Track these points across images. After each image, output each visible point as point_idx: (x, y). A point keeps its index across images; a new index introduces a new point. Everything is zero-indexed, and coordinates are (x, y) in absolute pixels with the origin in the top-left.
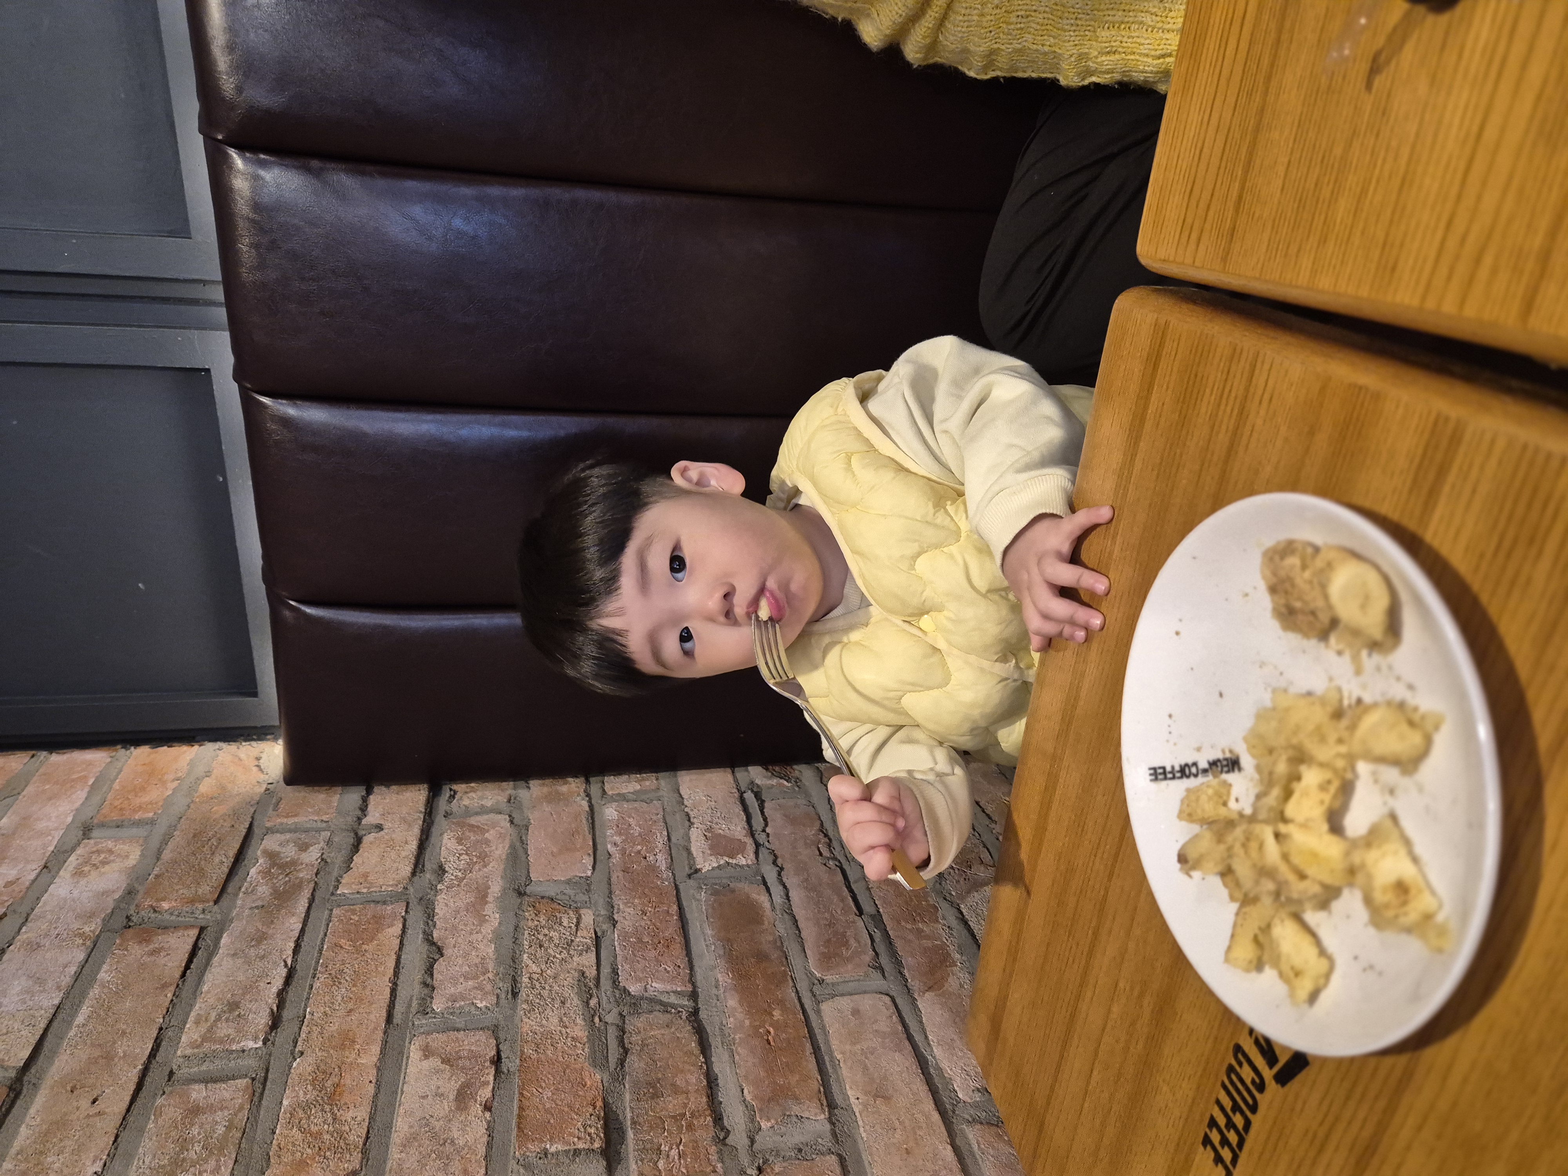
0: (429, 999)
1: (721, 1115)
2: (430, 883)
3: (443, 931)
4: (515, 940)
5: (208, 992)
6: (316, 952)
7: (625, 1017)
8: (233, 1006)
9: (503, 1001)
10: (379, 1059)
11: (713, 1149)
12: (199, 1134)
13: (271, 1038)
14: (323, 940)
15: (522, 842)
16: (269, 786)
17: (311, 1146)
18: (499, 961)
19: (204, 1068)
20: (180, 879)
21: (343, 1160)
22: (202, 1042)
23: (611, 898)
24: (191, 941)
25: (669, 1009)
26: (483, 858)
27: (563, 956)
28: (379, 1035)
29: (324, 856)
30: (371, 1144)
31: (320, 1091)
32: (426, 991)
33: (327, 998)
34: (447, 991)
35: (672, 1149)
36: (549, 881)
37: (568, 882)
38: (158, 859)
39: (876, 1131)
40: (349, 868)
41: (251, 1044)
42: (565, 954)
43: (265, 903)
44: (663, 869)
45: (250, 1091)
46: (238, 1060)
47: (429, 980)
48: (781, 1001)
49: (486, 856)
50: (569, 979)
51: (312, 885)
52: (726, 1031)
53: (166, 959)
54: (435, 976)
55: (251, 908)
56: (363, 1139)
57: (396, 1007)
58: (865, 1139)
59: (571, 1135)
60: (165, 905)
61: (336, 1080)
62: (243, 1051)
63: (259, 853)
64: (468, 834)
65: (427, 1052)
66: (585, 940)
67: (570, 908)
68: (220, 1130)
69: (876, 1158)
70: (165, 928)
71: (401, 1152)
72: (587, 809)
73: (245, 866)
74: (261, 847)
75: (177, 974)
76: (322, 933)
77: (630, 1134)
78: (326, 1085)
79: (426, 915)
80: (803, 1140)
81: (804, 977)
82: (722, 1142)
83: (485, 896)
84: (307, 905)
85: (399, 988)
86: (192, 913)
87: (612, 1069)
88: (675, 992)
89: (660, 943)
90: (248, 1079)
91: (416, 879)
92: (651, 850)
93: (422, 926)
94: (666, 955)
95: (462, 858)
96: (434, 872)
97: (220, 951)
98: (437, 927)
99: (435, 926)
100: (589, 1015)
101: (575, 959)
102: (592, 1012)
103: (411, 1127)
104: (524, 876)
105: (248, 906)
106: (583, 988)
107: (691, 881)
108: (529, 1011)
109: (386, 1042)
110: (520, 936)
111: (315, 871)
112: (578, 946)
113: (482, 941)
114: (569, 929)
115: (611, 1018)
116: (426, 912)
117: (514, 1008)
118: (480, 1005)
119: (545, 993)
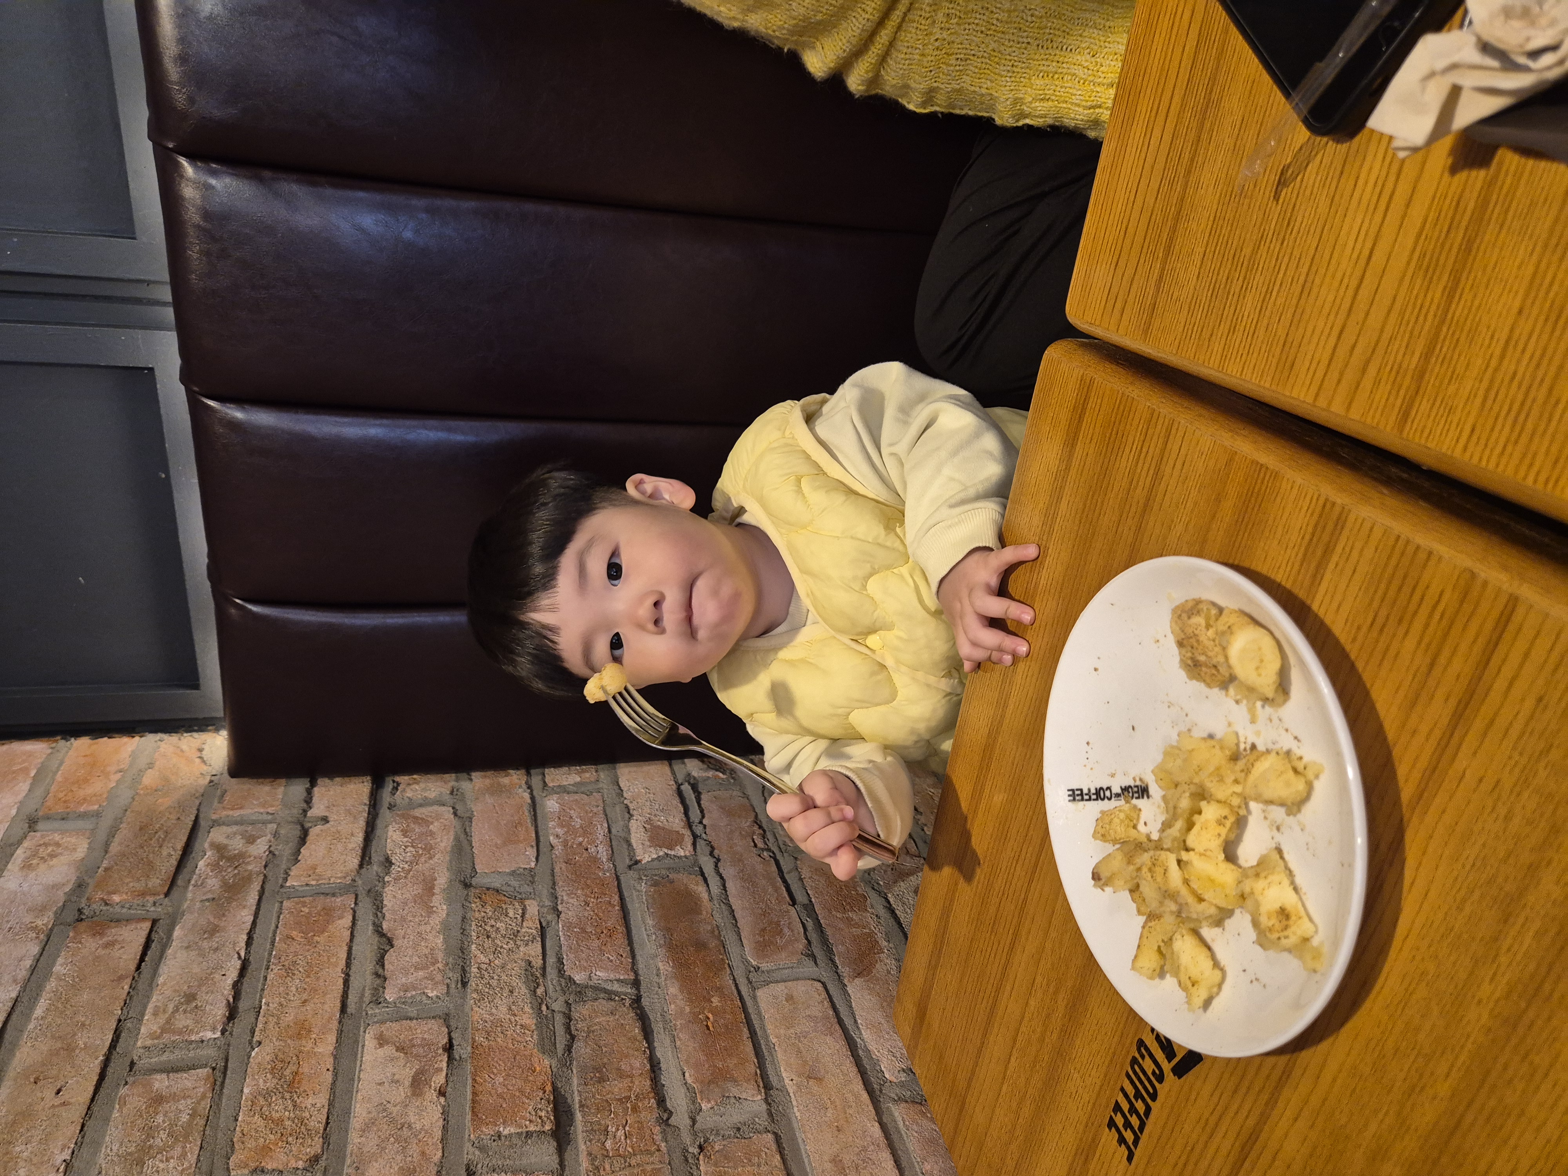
0: (380, 989)
1: (664, 1097)
2: (378, 875)
3: (392, 923)
4: (464, 932)
5: (164, 984)
6: (269, 944)
7: (571, 1004)
8: (190, 997)
9: (453, 990)
10: (335, 1048)
11: (657, 1129)
12: (164, 1122)
13: (229, 1029)
14: (275, 931)
15: (466, 833)
16: (213, 778)
17: (273, 1132)
18: (448, 952)
19: (164, 1058)
20: (130, 871)
21: (305, 1145)
22: (162, 1033)
23: (555, 889)
24: (144, 934)
25: (613, 996)
26: (429, 850)
27: (510, 946)
28: (334, 1025)
29: (272, 849)
30: (331, 1128)
31: (279, 1080)
32: (378, 981)
33: (281, 989)
34: (399, 982)
35: (618, 1129)
36: (494, 872)
37: (513, 873)
38: (106, 852)
39: (808, 1110)
40: (297, 861)
41: (209, 1035)
42: (511, 945)
43: (215, 896)
44: (604, 860)
45: (212, 1080)
46: (198, 1050)
47: (380, 971)
48: (719, 988)
49: (431, 848)
50: (516, 969)
51: (261, 877)
52: (668, 1017)
53: (120, 951)
54: (386, 967)
55: (202, 901)
56: (323, 1124)
57: (350, 997)
58: (799, 1118)
59: (523, 1118)
60: (116, 898)
61: (295, 1068)
62: (202, 1041)
63: (206, 845)
64: (412, 826)
65: (382, 1041)
66: (530, 930)
67: (515, 899)
68: (185, 1118)
69: (809, 1136)
70: (118, 921)
71: (361, 1136)
72: (529, 801)
73: (193, 858)
74: (208, 840)
75: (133, 967)
76: (273, 926)
77: (578, 1116)
78: (285, 1073)
79: (374, 907)
80: (741, 1120)
81: (741, 965)
82: (666, 1122)
83: (432, 888)
84: (257, 897)
85: (352, 978)
86: (143, 906)
87: (560, 1054)
88: (618, 980)
89: (603, 932)
90: (208, 1069)
91: (363, 871)
92: (592, 842)
93: (372, 918)
94: (609, 944)
95: (408, 850)
96: (381, 864)
97: (174, 943)
98: (386, 919)
99: (384, 918)
100: (536, 1004)
101: (521, 949)
102: (540, 1001)
103: (370, 1112)
104: (470, 868)
105: (199, 898)
106: (530, 977)
107: (631, 872)
108: (479, 1001)
109: (342, 1031)
110: (468, 927)
111: (263, 863)
112: (524, 936)
113: (430, 932)
114: (515, 920)
115: (558, 1006)
116: (374, 904)
117: (464, 997)
118: (431, 995)
119: (494, 983)
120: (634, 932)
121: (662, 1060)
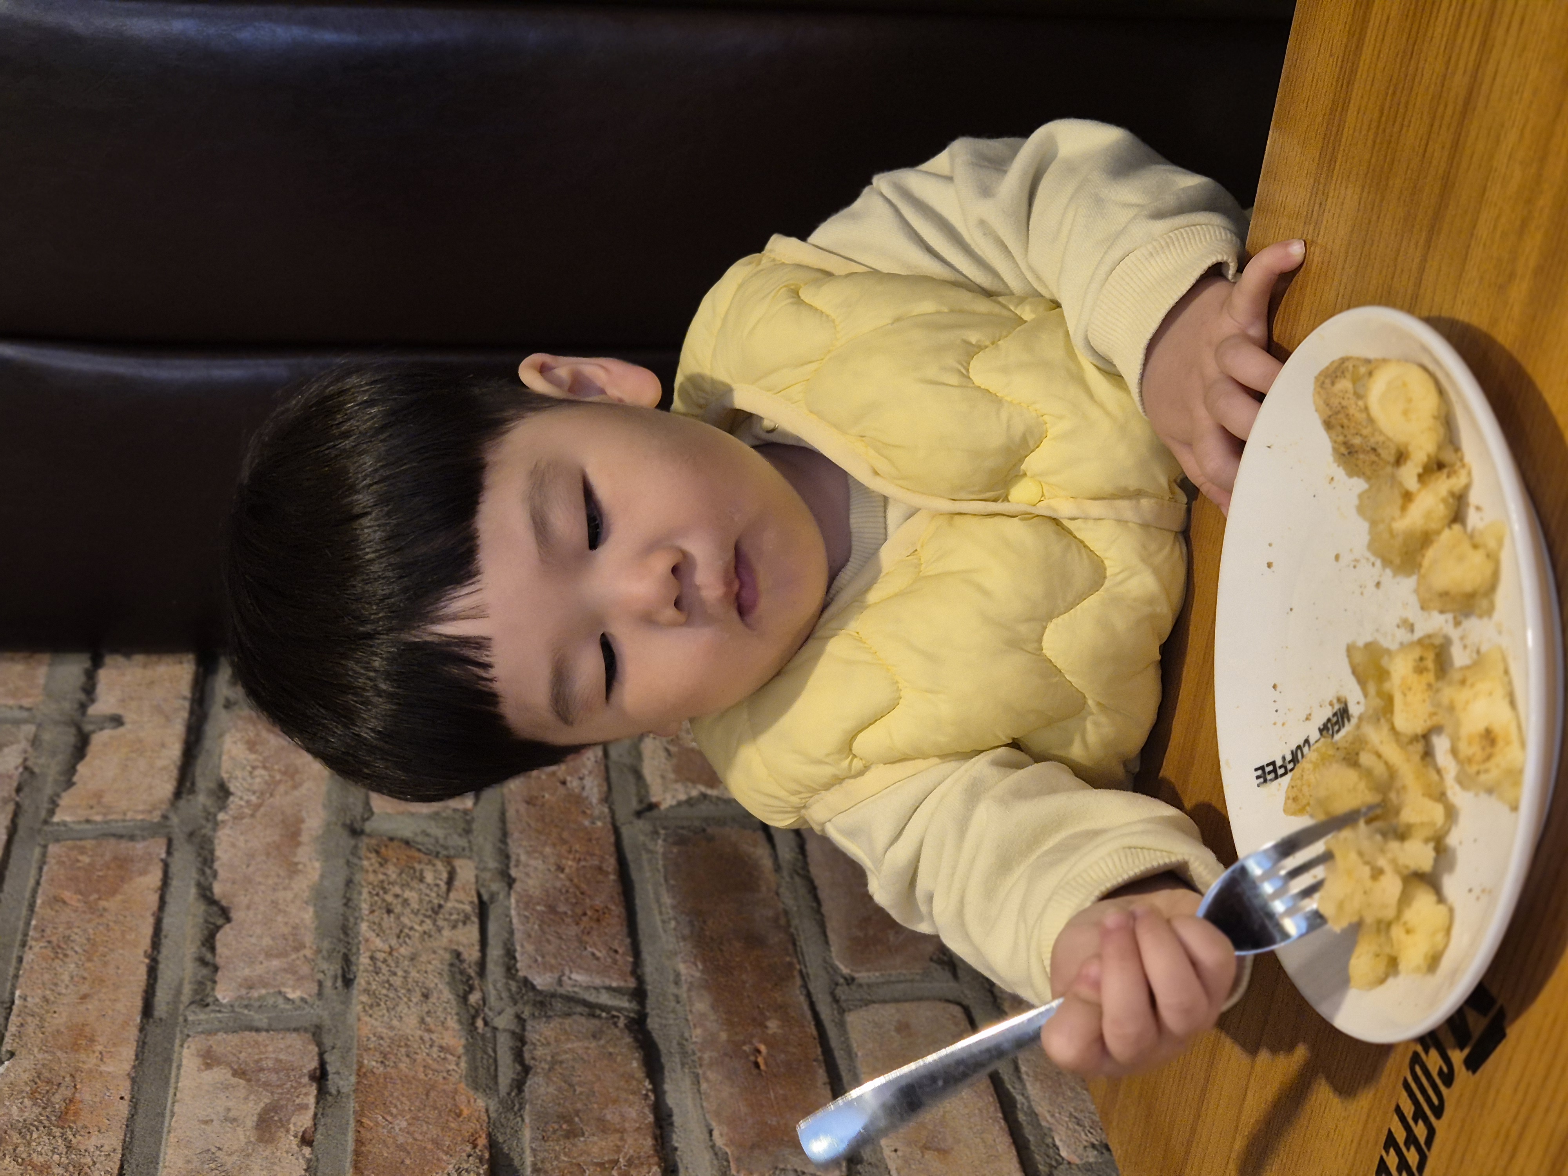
0: (208, 983)
1: (676, 1165)
2: (205, 810)
3: (229, 884)
4: (348, 902)
7: (525, 1020)
9: (328, 991)
10: (134, 1067)
14: (34, 891)
18: (322, 931)
23: (504, 845)
25: (597, 1011)
26: (292, 774)
27: (425, 927)
28: (132, 1033)
29: (29, 765)
32: (204, 971)
33: (46, 976)
34: (238, 974)
36: (401, 816)
42: (428, 926)
44: (595, 801)
47: (208, 957)
48: (780, 1007)
50: (435, 962)
51: (11, 807)
52: (689, 1047)
54: (219, 951)
57: (159, 994)
65: (209, 1060)
66: (461, 906)
67: (438, 857)
76: (32, 881)
78: (52, 1099)
79: (200, 859)
81: (822, 973)
83: (298, 833)
85: (162, 966)
87: (503, 1094)
88: (609, 989)
89: (585, 914)
91: (181, 804)
92: (575, 771)
93: (194, 875)
94: (595, 933)
95: (256, 773)
96: (211, 795)
98: (220, 877)
99: (215, 876)
100: (467, 1017)
101: (445, 933)
102: (473, 1012)
104: (360, 805)
106: (460, 976)
107: (641, 822)
108: (370, 1007)
109: (145, 1043)
110: (355, 896)
111: (15, 784)
112: (451, 914)
113: (293, 902)
114: (435, 889)
115: (504, 1021)
116: (199, 855)
117: (346, 1002)
118: (291, 996)
119: (397, 981)
120: (640, 915)
121: (676, 1111)
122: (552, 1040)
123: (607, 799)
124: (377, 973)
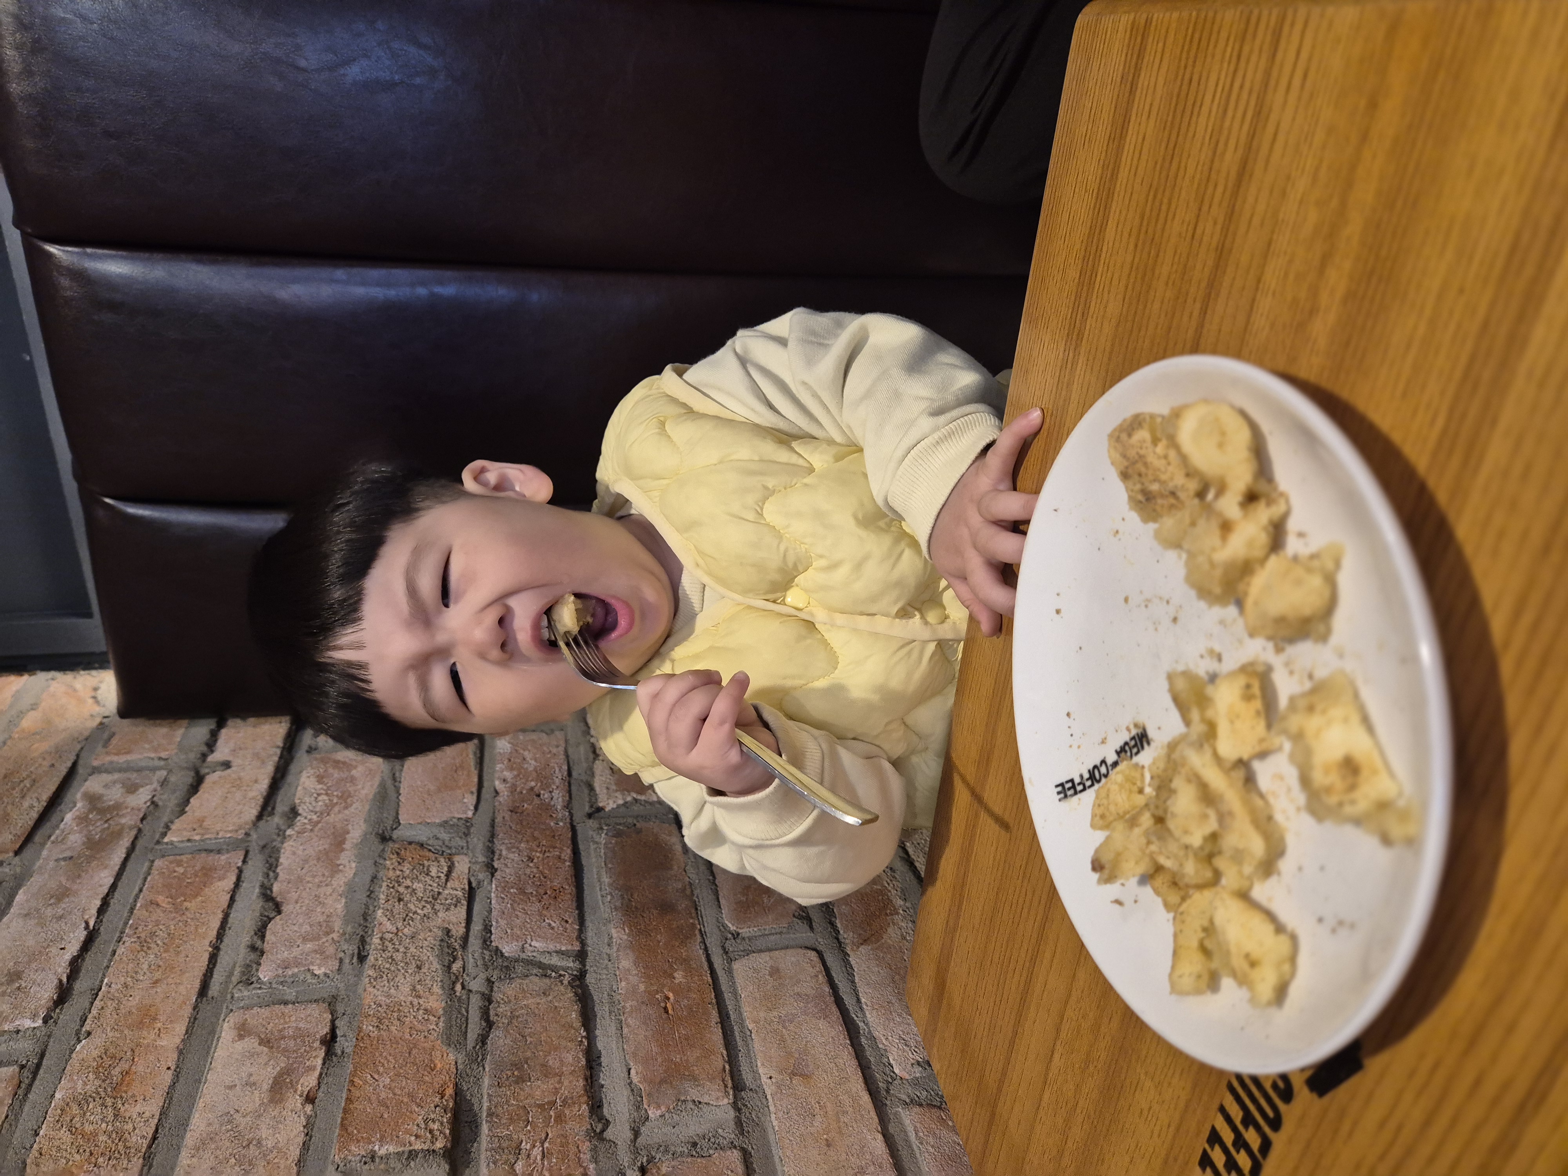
0: (254, 966)
1: (601, 1101)
2: (278, 828)
3: (285, 884)
6: (127, 911)
7: (493, 983)
8: (14, 976)
9: (347, 967)
10: (183, 1040)
11: (586, 1146)
13: (55, 1016)
14: (137, 897)
15: (394, 779)
16: (105, 720)
17: (81, 1151)
18: (347, 919)
21: (119, 1168)
23: (492, 842)
25: (549, 972)
26: (346, 798)
27: (426, 911)
28: (188, 1011)
29: (155, 799)
30: (158, 1145)
31: (104, 1081)
32: (253, 956)
33: (131, 965)
34: (279, 956)
35: (534, 1146)
36: (421, 823)
37: (444, 824)
39: (790, 1118)
40: (182, 812)
41: (28, 1023)
42: (428, 909)
43: (75, 854)
44: (559, 807)
45: (17, 1081)
46: (11, 1043)
47: (258, 944)
48: (685, 960)
49: (350, 796)
50: (430, 939)
51: (134, 833)
52: (617, 997)
54: (267, 938)
55: (57, 860)
56: (148, 1140)
57: (214, 976)
58: (777, 1128)
59: (407, 1132)
61: (127, 1067)
62: (17, 1032)
63: (79, 796)
64: (331, 770)
65: (243, 1031)
66: (455, 892)
67: (442, 855)
69: (788, 1152)
71: (193, 1157)
73: (61, 811)
74: (83, 790)
76: (137, 889)
77: (485, 1128)
78: (112, 1072)
79: (267, 865)
80: (700, 1131)
81: (716, 931)
82: (599, 1136)
83: (343, 842)
84: (124, 856)
85: (221, 953)
87: (470, 1046)
88: (559, 952)
89: (546, 893)
90: (15, 1067)
91: (262, 823)
92: (546, 786)
93: (260, 878)
94: (552, 908)
95: (320, 798)
96: (285, 815)
98: (279, 879)
99: (276, 878)
100: (447, 982)
101: (440, 914)
102: (453, 978)
103: (210, 1124)
104: (391, 818)
105: (55, 858)
106: (446, 950)
107: (591, 821)
108: (375, 979)
109: (195, 1019)
110: (377, 889)
111: (141, 815)
112: (446, 899)
113: (331, 895)
114: (437, 880)
115: (477, 985)
116: (267, 862)
117: (359, 975)
118: (317, 972)
119: (398, 956)
120: (586, 892)
121: (603, 1052)
122: (513, 999)
123: (568, 806)
124: (384, 951)
